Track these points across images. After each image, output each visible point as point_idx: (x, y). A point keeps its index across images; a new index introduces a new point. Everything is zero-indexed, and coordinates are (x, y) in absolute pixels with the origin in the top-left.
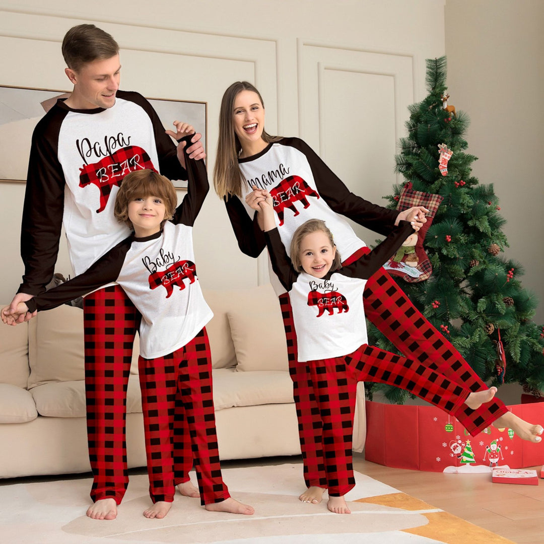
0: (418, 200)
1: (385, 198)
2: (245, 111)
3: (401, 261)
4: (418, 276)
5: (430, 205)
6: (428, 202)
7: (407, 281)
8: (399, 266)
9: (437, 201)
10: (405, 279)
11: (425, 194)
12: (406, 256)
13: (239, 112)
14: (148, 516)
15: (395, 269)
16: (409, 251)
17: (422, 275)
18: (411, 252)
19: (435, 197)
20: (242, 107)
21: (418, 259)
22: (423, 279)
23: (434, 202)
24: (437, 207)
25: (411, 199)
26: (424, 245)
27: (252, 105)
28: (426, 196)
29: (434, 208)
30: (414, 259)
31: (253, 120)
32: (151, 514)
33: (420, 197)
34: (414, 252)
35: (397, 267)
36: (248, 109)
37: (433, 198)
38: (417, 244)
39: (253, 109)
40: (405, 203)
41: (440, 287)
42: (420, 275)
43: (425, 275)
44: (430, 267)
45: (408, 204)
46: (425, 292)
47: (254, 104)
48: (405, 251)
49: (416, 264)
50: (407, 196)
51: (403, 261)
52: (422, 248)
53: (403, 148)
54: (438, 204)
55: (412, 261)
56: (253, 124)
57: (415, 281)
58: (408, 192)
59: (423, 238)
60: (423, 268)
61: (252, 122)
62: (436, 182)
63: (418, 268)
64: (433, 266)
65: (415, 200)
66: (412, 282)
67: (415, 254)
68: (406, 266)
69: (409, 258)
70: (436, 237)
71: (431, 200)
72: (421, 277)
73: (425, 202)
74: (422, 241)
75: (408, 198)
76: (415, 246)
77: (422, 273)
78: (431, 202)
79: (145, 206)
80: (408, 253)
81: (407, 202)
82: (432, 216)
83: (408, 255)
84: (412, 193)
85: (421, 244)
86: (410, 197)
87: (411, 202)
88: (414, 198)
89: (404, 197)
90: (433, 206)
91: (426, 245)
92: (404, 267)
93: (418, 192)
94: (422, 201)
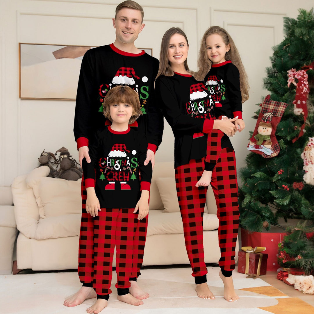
0: (273, 106)
1: (257, 105)
2: (175, 46)
3: (261, 145)
4: (270, 154)
5: (280, 109)
6: (279, 107)
7: (264, 157)
8: (260, 147)
9: (284, 107)
10: (263, 156)
11: (277, 102)
12: (265, 141)
13: (172, 47)
14: (88, 312)
15: (258, 150)
16: (267, 138)
17: (273, 153)
18: (268, 139)
19: (283, 104)
20: (173, 44)
21: (272, 143)
22: (274, 156)
23: (282, 108)
24: (284, 110)
25: (269, 106)
26: (275, 134)
27: (180, 43)
28: (277, 104)
29: (282, 111)
30: (269, 143)
31: (179, 53)
32: (90, 310)
33: (274, 104)
34: (270, 139)
35: (259, 148)
36: (177, 46)
37: (281, 105)
38: (271, 134)
39: (181, 46)
40: (265, 108)
41: (284, 161)
42: (271, 154)
43: (275, 153)
44: (278, 148)
45: (267, 109)
46: (275, 164)
47: (182, 43)
48: (264, 138)
49: (270, 146)
50: (266, 104)
51: (263, 144)
52: (274, 136)
53: (268, 73)
54: (284, 108)
55: (268, 145)
56: (180, 55)
57: (269, 157)
58: (267, 101)
59: (275, 130)
60: (275, 149)
61: (180, 54)
62: (286, 95)
63: (271, 149)
64: (280, 148)
65: (271, 106)
66: (267, 158)
67: (270, 140)
68: (264, 148)
69: (266, 143)
70: (282, 129)
71: (280, 106)
72: (273, 154)
73: (277, 107)
74: (275, 132)
75: (267, 105)
76: (270, 135)
77: (273, 152)
78: (280, 107)
79: (119, 109)
80: (266, 140)
81: (266, 107)
82: (280, 116)
83: (266, 141)
84: (269, 102)
85: (274, 134)
86: (268, 104)
87: (268, 108)
88: (270, 105)
89: (264, 105)
90: (281, 110)
91: (277, 134)
92: (263, 148)
93: (273, 101)
94: (275, 107)
